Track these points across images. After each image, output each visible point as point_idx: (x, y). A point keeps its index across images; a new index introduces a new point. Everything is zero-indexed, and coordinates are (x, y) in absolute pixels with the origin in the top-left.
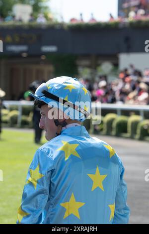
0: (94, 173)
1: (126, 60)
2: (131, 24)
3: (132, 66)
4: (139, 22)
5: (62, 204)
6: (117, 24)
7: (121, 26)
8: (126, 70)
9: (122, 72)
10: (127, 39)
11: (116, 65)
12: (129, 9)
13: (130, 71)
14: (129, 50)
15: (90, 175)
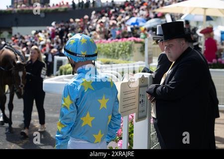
0: (102, 99)
1: (16, 30)
2: (18, 11)
3: (19, 34)
4: (23, 10)
5: (81, 119)
6: (11, 11)
7: (13, 12)
8: (16, 36)
9: (13, 37)
10: (16, 19)
11: (11, 33)
12: (17, 3)
13: (18, 36)
14: (17, 25)
15: (99, 100)
